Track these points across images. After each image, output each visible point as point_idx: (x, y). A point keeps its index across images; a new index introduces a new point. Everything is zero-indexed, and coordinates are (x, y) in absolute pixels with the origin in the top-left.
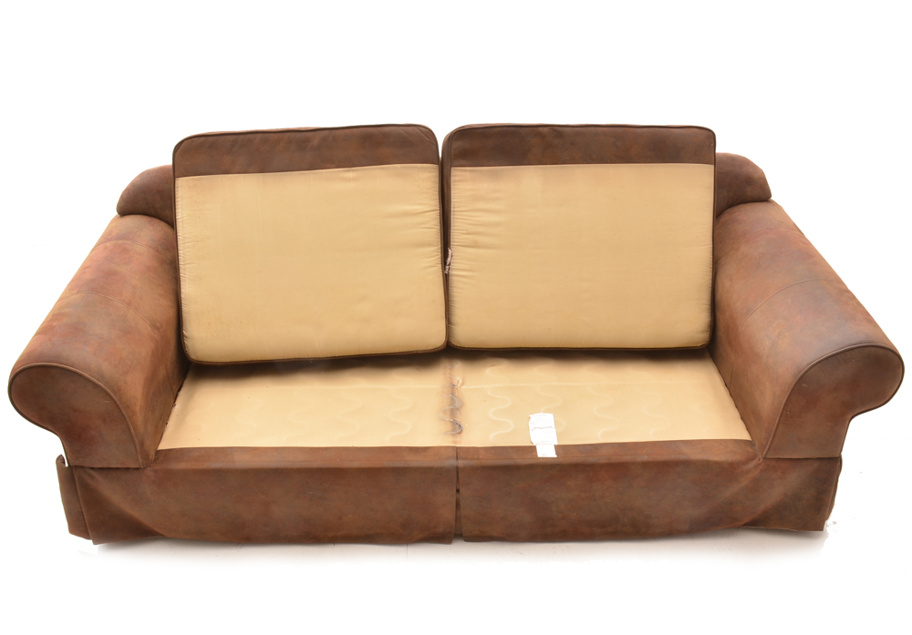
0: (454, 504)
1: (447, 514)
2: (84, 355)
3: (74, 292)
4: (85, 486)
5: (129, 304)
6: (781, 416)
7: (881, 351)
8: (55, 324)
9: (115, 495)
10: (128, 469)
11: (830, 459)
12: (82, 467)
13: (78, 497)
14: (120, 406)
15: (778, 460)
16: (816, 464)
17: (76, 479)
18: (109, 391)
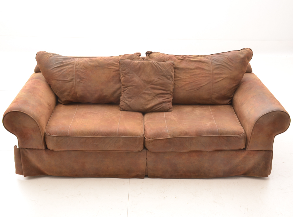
0: (145, 163)
1: (143, 167)
2: (28, 109)
3: (23, 92)
4: (24, 155)
5: (41, 97)
6: (251, 135)
7: (282, 113)
8: (18, 100)
9: (33, 158)
10: (39, 149)
11: (269, 151)
12: (23, 148)
13: (21, 160)
14: (39, 126)
15: (252, 151)
16: (264, 152)
17: (21, 152)
18: (36, 121)
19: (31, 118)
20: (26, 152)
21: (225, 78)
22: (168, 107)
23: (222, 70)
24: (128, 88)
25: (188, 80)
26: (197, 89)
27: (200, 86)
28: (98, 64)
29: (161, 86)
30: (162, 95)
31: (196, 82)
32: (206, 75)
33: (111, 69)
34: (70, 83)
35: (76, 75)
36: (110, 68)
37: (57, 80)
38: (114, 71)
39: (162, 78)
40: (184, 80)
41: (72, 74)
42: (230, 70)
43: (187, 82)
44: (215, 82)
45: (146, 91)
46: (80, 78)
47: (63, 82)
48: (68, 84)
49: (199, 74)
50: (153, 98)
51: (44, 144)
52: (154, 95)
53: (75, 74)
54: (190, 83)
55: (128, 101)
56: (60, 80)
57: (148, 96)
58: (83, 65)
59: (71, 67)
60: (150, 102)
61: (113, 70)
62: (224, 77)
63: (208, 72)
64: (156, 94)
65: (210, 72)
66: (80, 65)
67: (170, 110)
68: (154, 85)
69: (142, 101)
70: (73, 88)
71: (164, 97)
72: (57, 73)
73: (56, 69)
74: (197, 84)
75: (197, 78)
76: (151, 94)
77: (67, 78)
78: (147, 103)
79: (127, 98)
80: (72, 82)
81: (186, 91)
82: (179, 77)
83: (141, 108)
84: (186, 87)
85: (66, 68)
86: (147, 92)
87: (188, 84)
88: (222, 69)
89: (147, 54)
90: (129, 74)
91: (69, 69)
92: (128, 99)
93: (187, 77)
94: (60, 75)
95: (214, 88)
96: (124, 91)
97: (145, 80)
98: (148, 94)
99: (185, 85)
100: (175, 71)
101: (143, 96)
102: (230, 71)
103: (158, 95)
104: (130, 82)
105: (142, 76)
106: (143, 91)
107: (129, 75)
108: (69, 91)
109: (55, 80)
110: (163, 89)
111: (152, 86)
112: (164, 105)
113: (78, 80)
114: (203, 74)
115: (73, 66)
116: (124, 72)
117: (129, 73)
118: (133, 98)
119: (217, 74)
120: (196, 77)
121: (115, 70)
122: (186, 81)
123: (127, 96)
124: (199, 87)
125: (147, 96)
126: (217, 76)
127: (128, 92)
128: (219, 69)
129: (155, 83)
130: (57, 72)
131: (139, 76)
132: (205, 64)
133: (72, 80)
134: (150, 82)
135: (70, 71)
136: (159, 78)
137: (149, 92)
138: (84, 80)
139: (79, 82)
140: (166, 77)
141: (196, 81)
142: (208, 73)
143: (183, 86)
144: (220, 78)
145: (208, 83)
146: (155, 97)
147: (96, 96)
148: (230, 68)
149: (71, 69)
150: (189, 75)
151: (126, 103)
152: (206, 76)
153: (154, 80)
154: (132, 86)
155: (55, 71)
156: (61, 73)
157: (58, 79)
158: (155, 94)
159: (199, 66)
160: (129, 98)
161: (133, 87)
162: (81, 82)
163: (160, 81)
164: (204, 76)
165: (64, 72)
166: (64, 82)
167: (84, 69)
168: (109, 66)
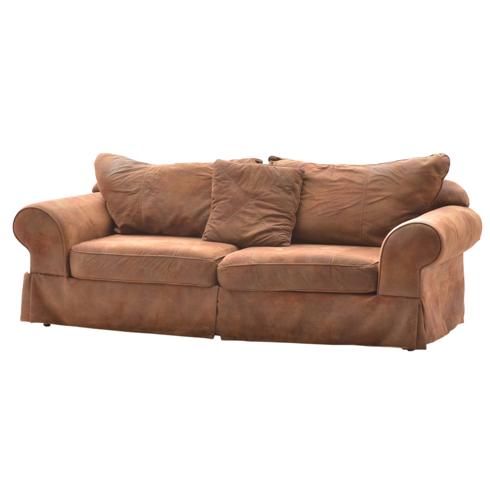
0: (215, 310)
1: (212, 316)
4: (35, 284)
6: (381, 265)
7: (425, 226)
10: (58, 276)
12: (37, 273)
14: (62, 234)
15: (385, 296)
17: (32, 280)
18: (59, 225)
19: (53, 220)
20: (40, 279)
21: (387, 197)
22: (282, 238)
23: (383, 184)
24: (219, 202)
25: (322, 198)
26: (336, 213)
27: (341, 208)
28: (182, 169)
29: (273, 203)
30: (273, 219)
31: (336, 201)
32: (355, 191)
33: (201, 175)
34: (135, 195)
35: (146, 184)
36: (199, 174)
37: (116, 192)
38: (204, 179)
39: (276, 191)
40: (317, 198)
41: (140, 182)
42: (398, 184)
43: (320, 202)
44: (369, 202)
45: (246, 210)
46: (150, 188)
47: (124, 194)
48: (131, 197)
49: (342, 189)
50: (258, 222)
51: (66, 266)
52: (261, 217)
53: (144, 182)
54: (325, 203)
55: (217, 224)
56: (119, 192)
57: (250, 218)
58: (160, 170)
59: (142, 173)
60: (252, 227)
61: (203, 177)
62: (384, 195)
63: (358, 186)
64: (263, 216)
65: (361, 187)
66: (155, 170)
67: (284, 244)
68: (263, 200)
69: (239, 225)
70: (137, 204)
71: (277, 222)
72: (118, 181)
73: (118, 176)
74: (336, 204)
75: (338, 195)
76: (255, 214)
77: (131, 189)
78: (245, 229)
79: (216, 219)
80: (137, 194)
81: (318, 215)
82: (309, 193)
83: (235, 237)
84: (319, 209)
85: (133, 174)
86: (248, 210)
87: (322, 204)
88: (383, 182)
89: (271, 160)
90: (224, 181)
91: (136, 175)
92: (216, 221)
93: (322, 194)
94: (121, 184)
95: (367, 213)
96: (214, 208)
97: (247, 192)
98: (250, 214)
99: (317, 206)
100: (303, 184)
101: (242, 216)
102: (397, 186)
103: (267, 218)
104: (223, 193)
105: (243, 186)
106: (243, 209)
107: (223, 183)
108: (129, 208)
109: (113, 191)
110: (277, 208)
111: (259, 202)
112: (275, 234)
113: (147, 191)
114: (349, 190)
115: (145, 172)
116: (217, 178)
117: (224, 179)
118: (224, 219)
119: (373, 190)
120: (337, 193)
121: (206, 178)
122: (319, 200)
123: (216, 216)
124: (340, 210)
125: (247, 218)
126: (373, 194)
127: (217, 210)
128: (378, 183)
129: (265, 197)
130: (117, 179)
131: (240, 185)
132: (358, 174)
133: (137, 191)
134: (256, 196)
135: (137, 178)
136: (272, 191)
137: (252, 211)
138: (156, 191)
139: (148, 194)
140: (283, 189)
141: (336, 199)
142: (358, 189)
143: (314, 207)
144: (377, 196)
145: (355, 204)
146: (261, 221)
147: (171, 218)
148: (397, 181)
149: (141, 175)
150: (326, 190)
151: (212, 227)
152: (354, 193)
153: (262, 192)
154: (226, 199)
155: (115, 178)
156: (123, 181)
157: (118, 189)
158: (261, 214)
159: (347, 177)
160: (219, 219)
161: (226, 201)
162: (151, 193)
163: (273, 195)
164: (349, 193)
165: (129, 178)
166: (126, 194)
167: (159, 175)
168: (199, 172)
